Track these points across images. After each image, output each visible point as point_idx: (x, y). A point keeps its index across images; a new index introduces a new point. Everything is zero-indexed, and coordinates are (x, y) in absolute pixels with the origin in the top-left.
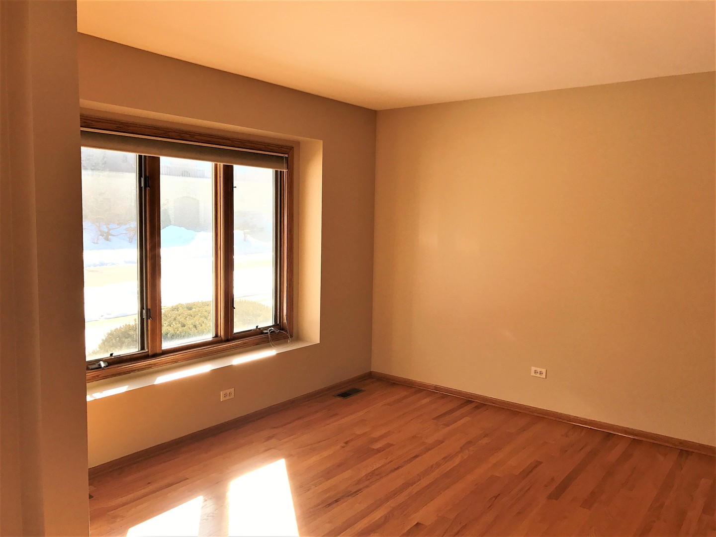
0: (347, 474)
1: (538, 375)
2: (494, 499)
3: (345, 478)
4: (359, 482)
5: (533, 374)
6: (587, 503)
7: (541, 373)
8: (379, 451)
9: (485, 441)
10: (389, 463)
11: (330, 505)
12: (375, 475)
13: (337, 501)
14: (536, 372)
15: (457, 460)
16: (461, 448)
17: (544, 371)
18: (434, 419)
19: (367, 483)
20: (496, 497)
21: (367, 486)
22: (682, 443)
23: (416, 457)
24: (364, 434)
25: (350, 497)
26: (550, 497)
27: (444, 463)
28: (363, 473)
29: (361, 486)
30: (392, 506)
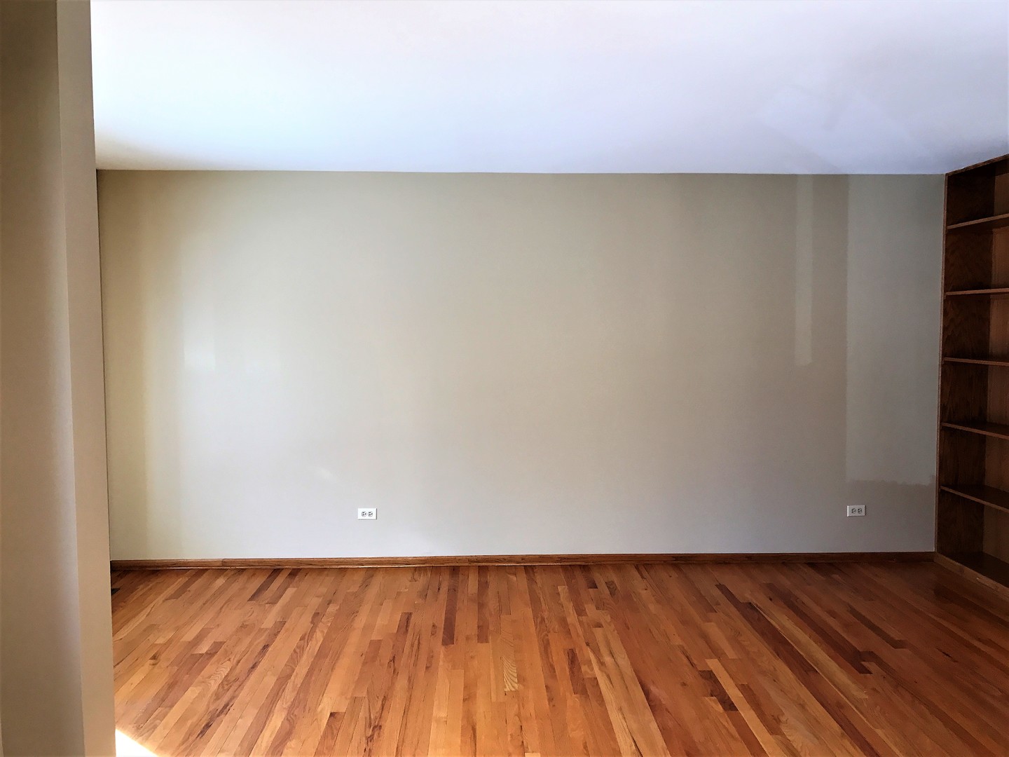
0: (192, 693)
1: (367, 517)
2: (392, 663)
3: (194, 698)
4: (217, 696)
5: (360, 517)
6: (482, 636)
7: (370, 514)
8: (210, 654)
9: (332, 609)
10: (237, 665)
11: (203, 733)
12: (232, 683)
13: (208, 726)
14: (364, 514)
15: (319, 637)
16: (312, 622)
17: (374, 511)
18: (250, 600)
19: (229, 694)
20: (394, 659)
21: (233, 698)
22: (524, 558)
23: (266, 647)
24: (170, 641)
25: (222, 716)
26: (445, 643)
27: (306, 644)
28: (214, 685)
29: (225, 699)
30: (285, 706)
